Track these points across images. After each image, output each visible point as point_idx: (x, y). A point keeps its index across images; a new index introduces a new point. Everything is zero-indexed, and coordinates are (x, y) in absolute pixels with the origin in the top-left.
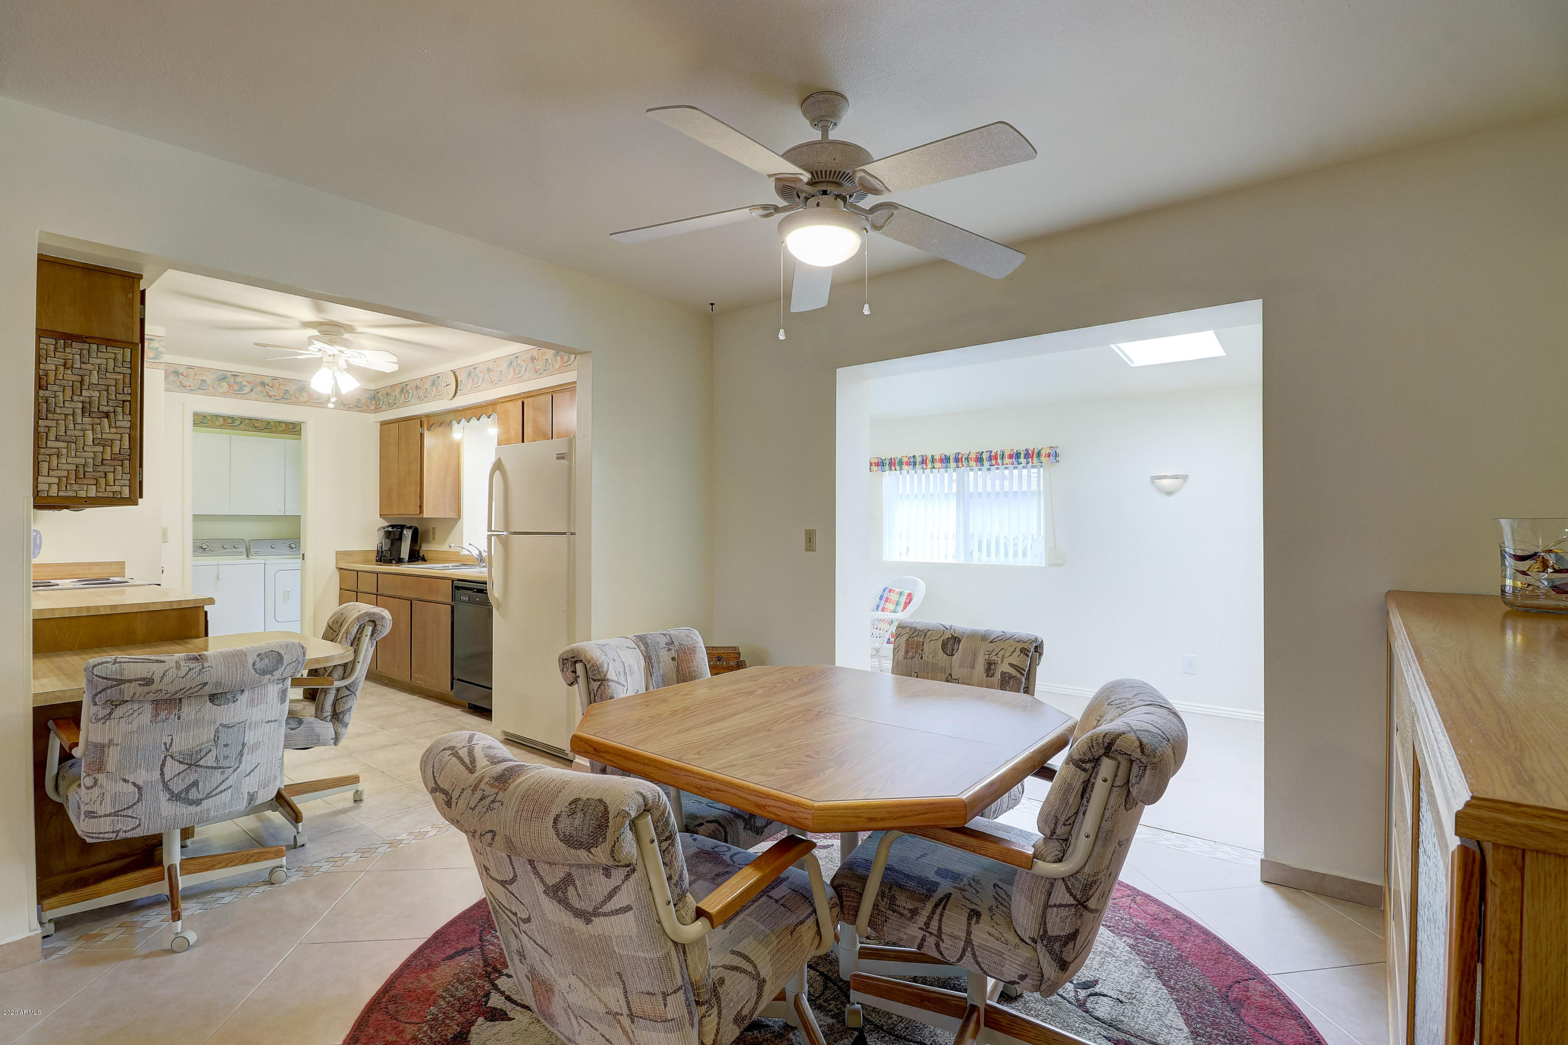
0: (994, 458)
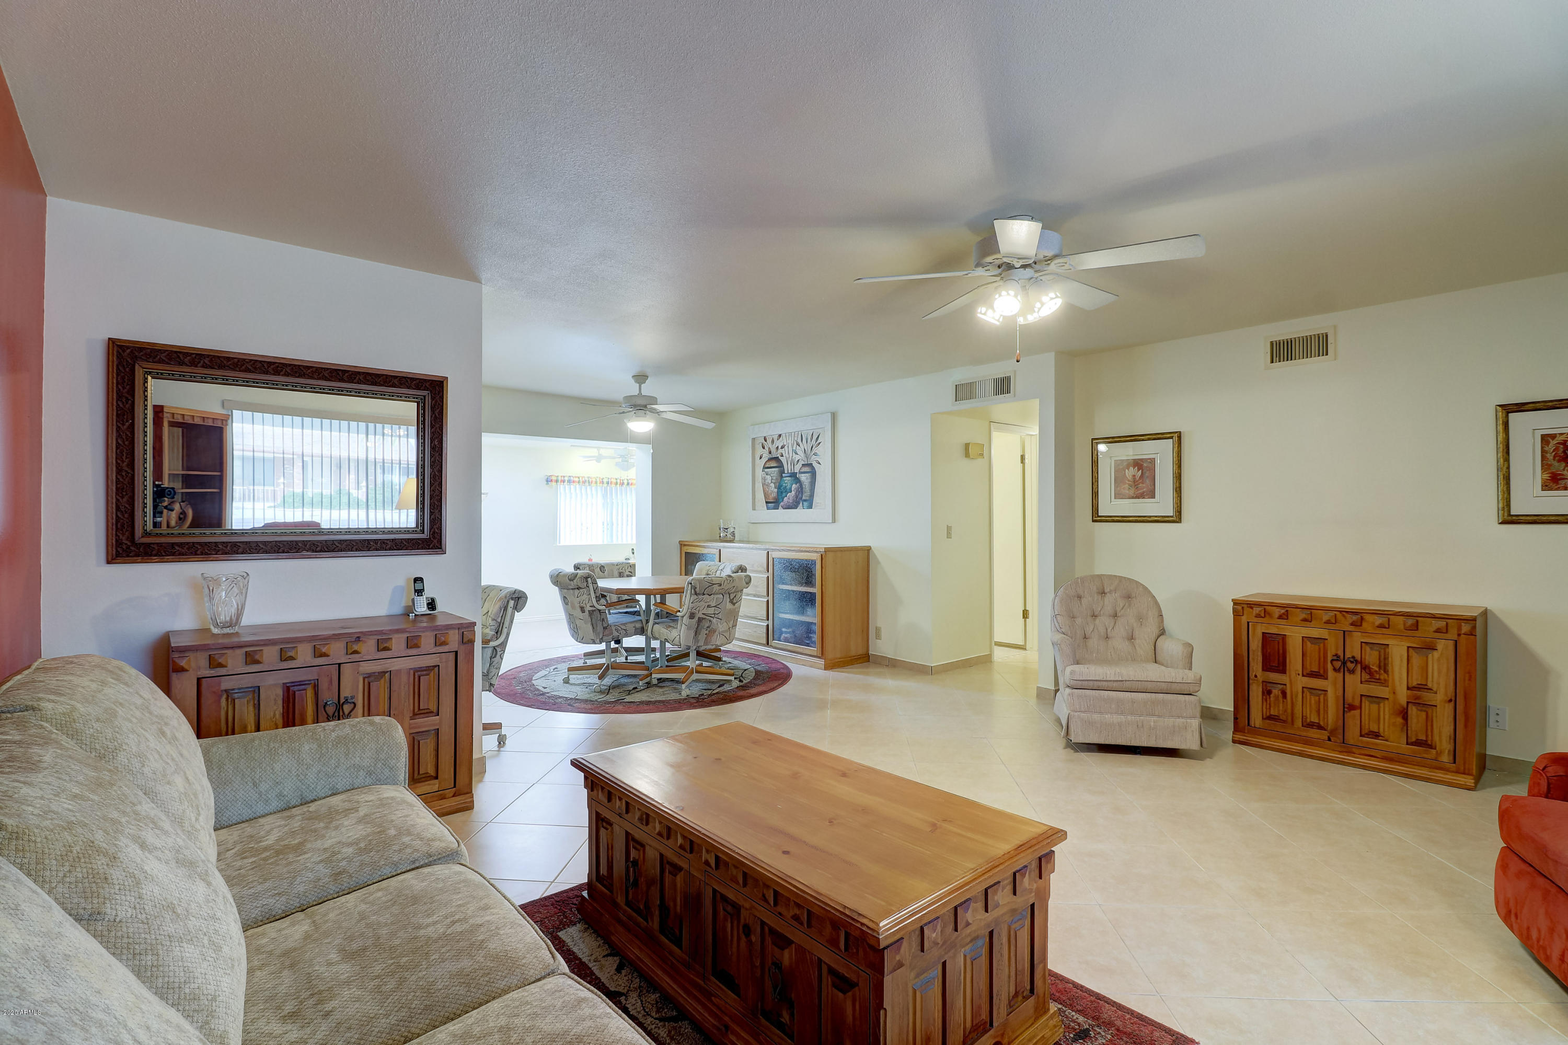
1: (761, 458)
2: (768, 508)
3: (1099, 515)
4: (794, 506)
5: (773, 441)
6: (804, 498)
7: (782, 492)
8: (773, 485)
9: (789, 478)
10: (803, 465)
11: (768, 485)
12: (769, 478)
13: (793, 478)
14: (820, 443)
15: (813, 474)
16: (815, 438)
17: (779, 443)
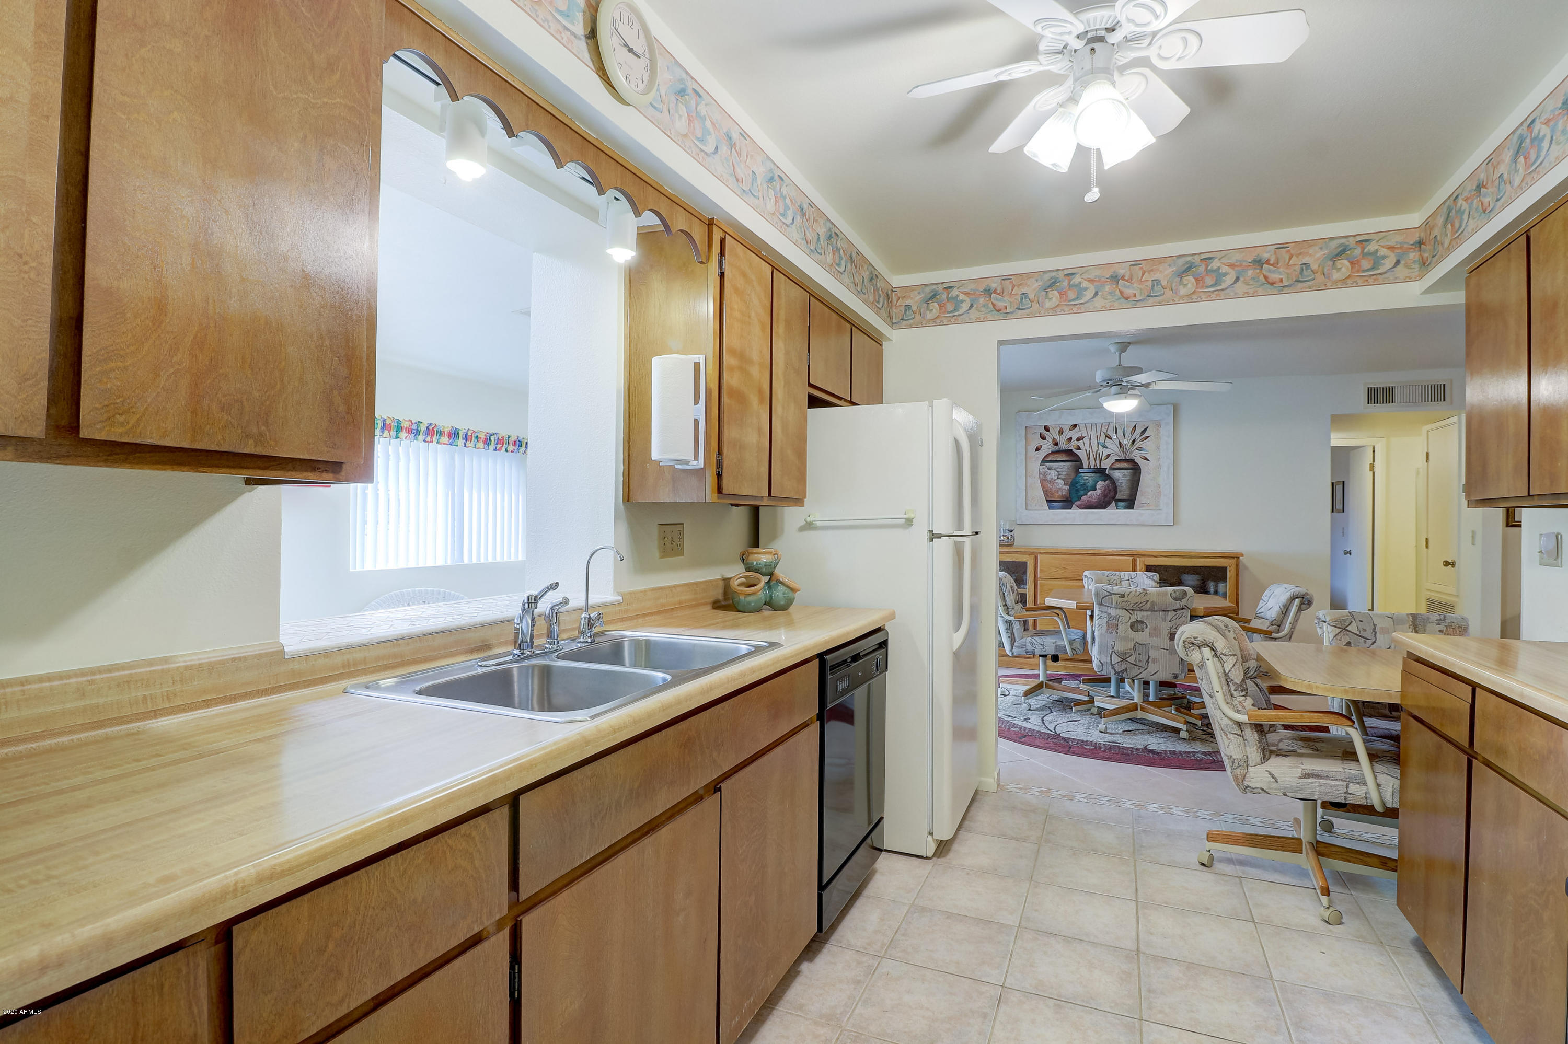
0: (431, 431)
1: (1037, 449)
2: (1051, 508)
3: (1516, 520)
4: (1102, 504)
5: (1061, 432)
6: (1117, 497)
7: (1077, 490)
8: (1060, 482)
9: (1093, 475)
10: (1117, 461)
11: (1052, 482)
12: (1053, 474)
13: (1098, 475)
14: (1148, 437)
15: (1136, 469)
16: (1138, 431)
17: (1075, 435)
